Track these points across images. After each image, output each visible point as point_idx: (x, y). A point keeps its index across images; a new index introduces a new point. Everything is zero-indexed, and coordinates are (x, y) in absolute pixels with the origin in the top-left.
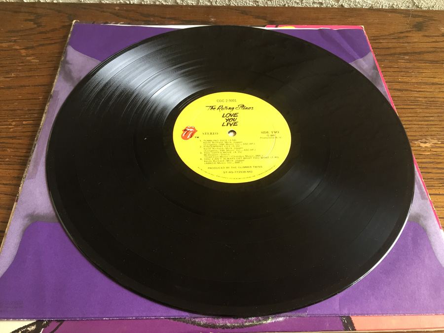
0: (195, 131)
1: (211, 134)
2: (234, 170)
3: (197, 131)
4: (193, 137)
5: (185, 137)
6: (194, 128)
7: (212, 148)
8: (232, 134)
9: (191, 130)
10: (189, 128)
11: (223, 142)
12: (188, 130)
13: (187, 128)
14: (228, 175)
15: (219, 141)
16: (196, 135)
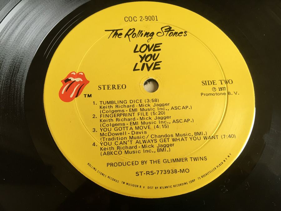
0: (85, 82)
1: (114, 87)
2: (155, 167)
3: (88, 82)
4: (81, 96)
5: (65, 97)
6: (83, 77)
7: (114, 119)
8: (150, 86)
9: (78, 80)
10: (74, 77)
11: (136, 104)
12: (73, 79)
13: (70, 75)
14: (144, 180)
15: (129, 104)
16: (85, 90)
